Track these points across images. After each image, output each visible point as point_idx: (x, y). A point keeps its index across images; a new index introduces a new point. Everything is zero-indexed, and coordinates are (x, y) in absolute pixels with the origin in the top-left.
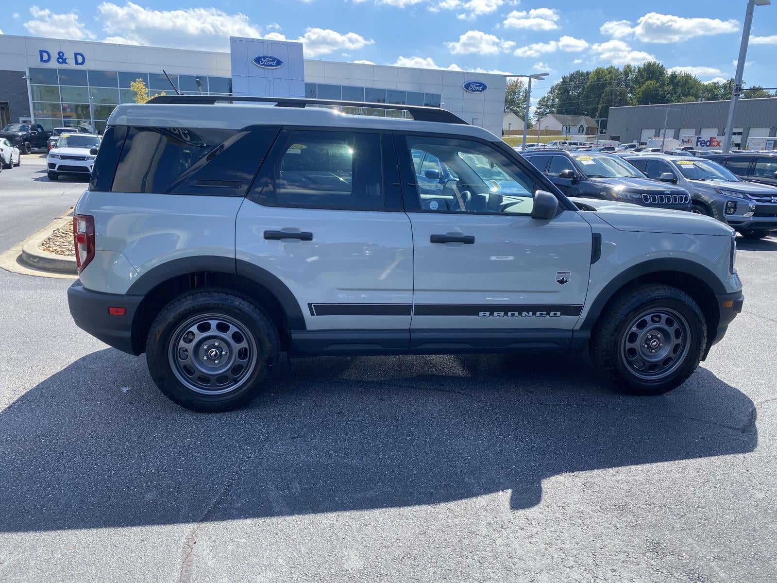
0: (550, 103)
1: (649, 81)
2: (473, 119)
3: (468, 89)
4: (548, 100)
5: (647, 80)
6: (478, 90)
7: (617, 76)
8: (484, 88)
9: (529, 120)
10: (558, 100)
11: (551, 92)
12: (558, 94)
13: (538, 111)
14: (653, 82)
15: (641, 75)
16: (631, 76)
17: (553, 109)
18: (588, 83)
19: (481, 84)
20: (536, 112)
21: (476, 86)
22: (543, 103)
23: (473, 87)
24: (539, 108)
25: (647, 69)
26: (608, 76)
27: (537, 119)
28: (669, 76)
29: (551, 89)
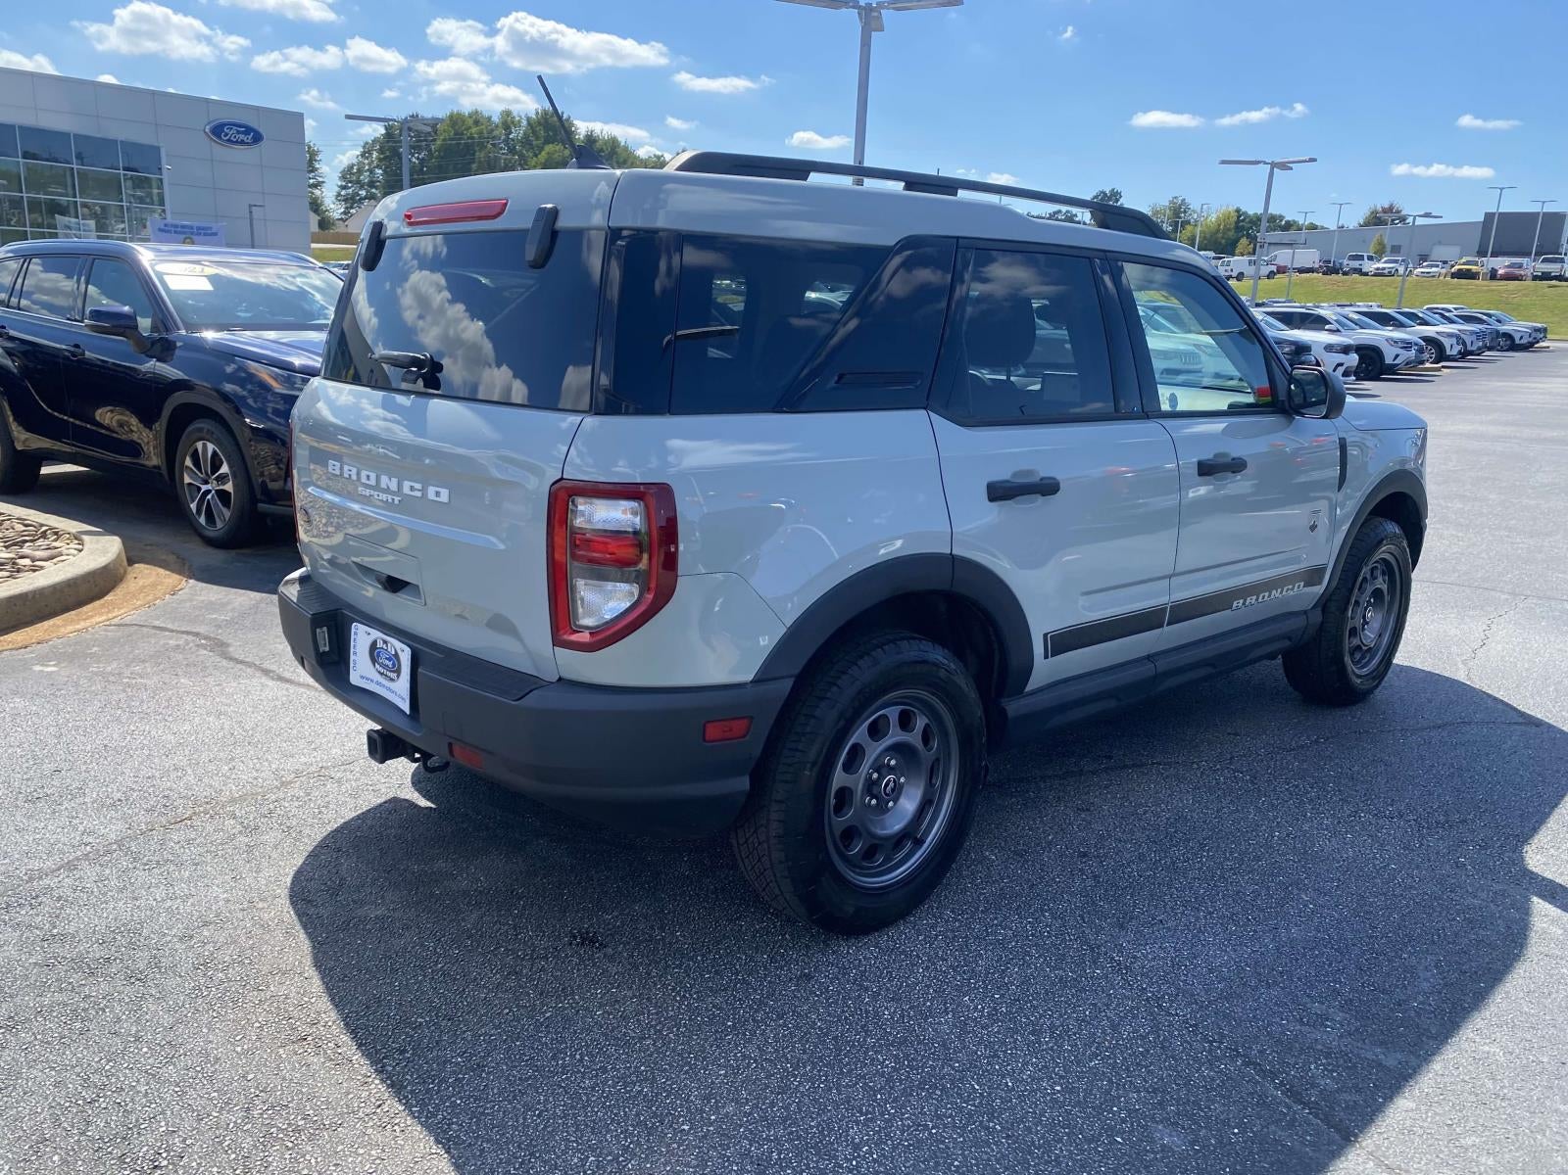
0: (365, 178)
1: (551, 145)
2: (250, 206)
3: (220, 137)
4: (360, 171)
5: (547, 141)
6: (242, 142)
7: (492, 130)
8: (257, 138)
9: (327, 210)
10: (380, 171)
11: (363, 155)
12: (380, 160)
13: (343, 193)
14: (557, 148)
15: (534, 132)
16: (517, 134)
17: (374, 190)
18: (439, 142)
19: (248, 130)
20: (339, 195)
21: (238, 132)
22: (349, 175)
23: (232, 132)
24: (344, 188)
25: (542, 121)
26: (474, 130)
27: (343, 210)
28: (581, 137)
29: (364, 147)
